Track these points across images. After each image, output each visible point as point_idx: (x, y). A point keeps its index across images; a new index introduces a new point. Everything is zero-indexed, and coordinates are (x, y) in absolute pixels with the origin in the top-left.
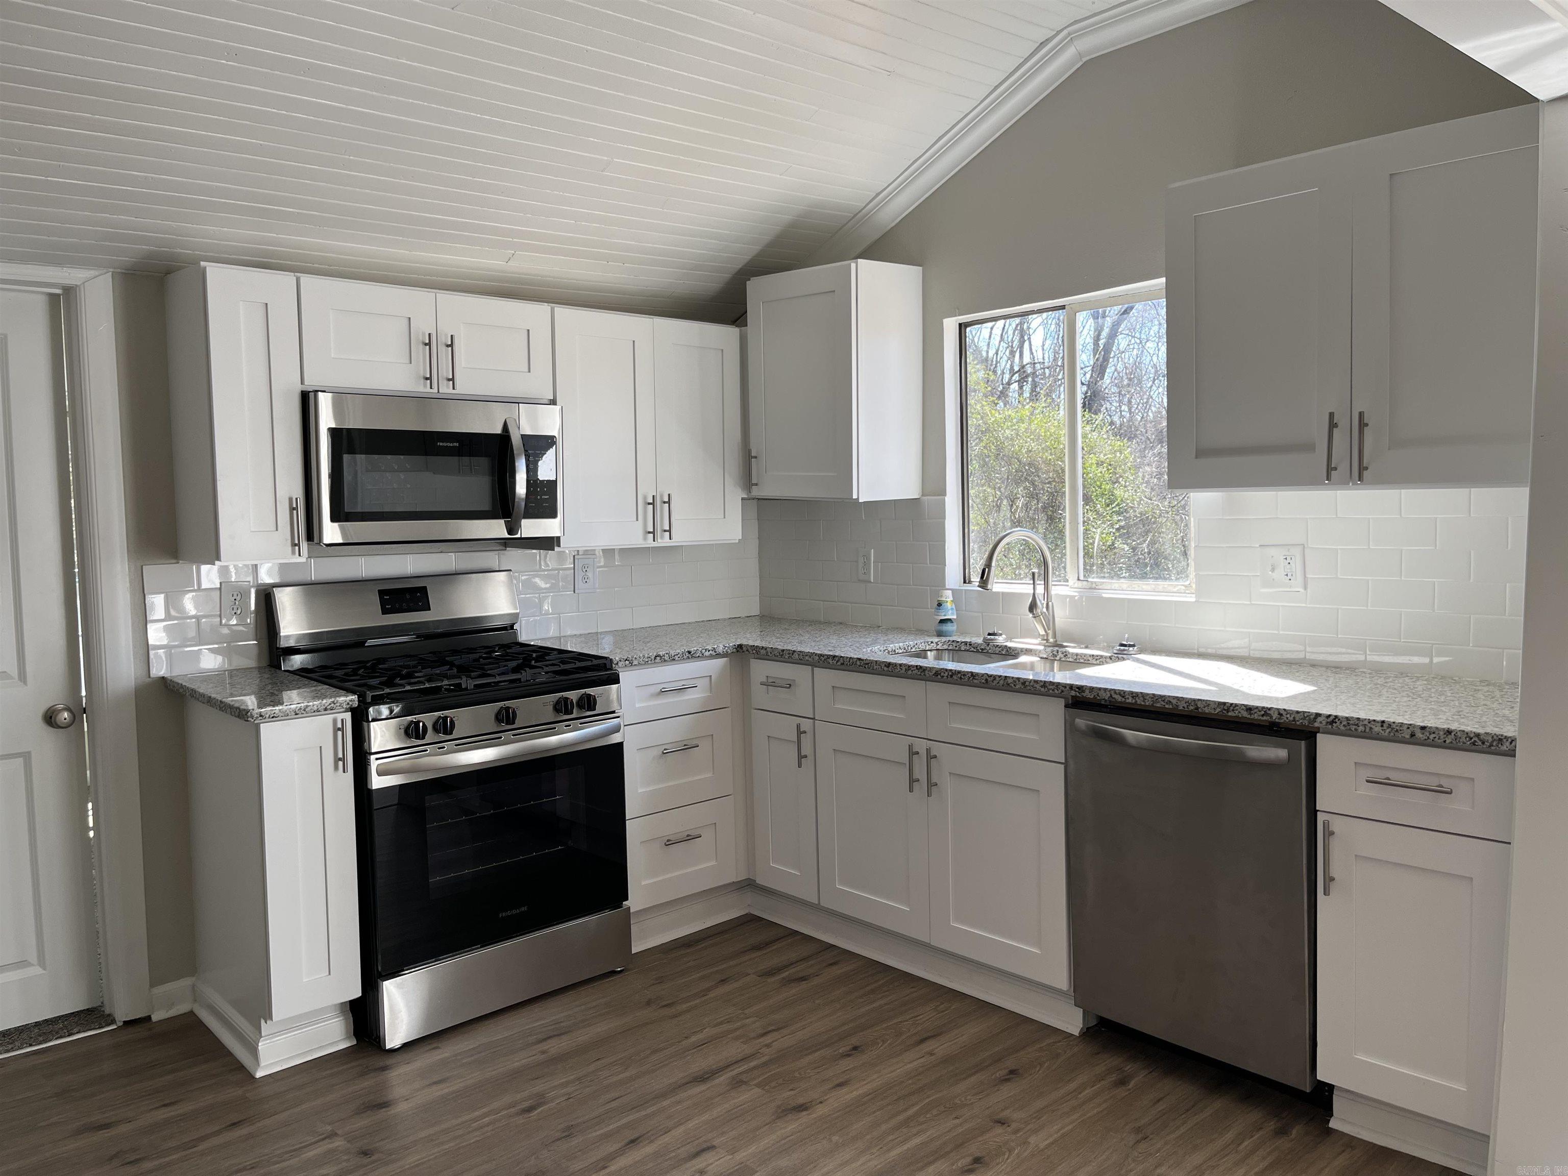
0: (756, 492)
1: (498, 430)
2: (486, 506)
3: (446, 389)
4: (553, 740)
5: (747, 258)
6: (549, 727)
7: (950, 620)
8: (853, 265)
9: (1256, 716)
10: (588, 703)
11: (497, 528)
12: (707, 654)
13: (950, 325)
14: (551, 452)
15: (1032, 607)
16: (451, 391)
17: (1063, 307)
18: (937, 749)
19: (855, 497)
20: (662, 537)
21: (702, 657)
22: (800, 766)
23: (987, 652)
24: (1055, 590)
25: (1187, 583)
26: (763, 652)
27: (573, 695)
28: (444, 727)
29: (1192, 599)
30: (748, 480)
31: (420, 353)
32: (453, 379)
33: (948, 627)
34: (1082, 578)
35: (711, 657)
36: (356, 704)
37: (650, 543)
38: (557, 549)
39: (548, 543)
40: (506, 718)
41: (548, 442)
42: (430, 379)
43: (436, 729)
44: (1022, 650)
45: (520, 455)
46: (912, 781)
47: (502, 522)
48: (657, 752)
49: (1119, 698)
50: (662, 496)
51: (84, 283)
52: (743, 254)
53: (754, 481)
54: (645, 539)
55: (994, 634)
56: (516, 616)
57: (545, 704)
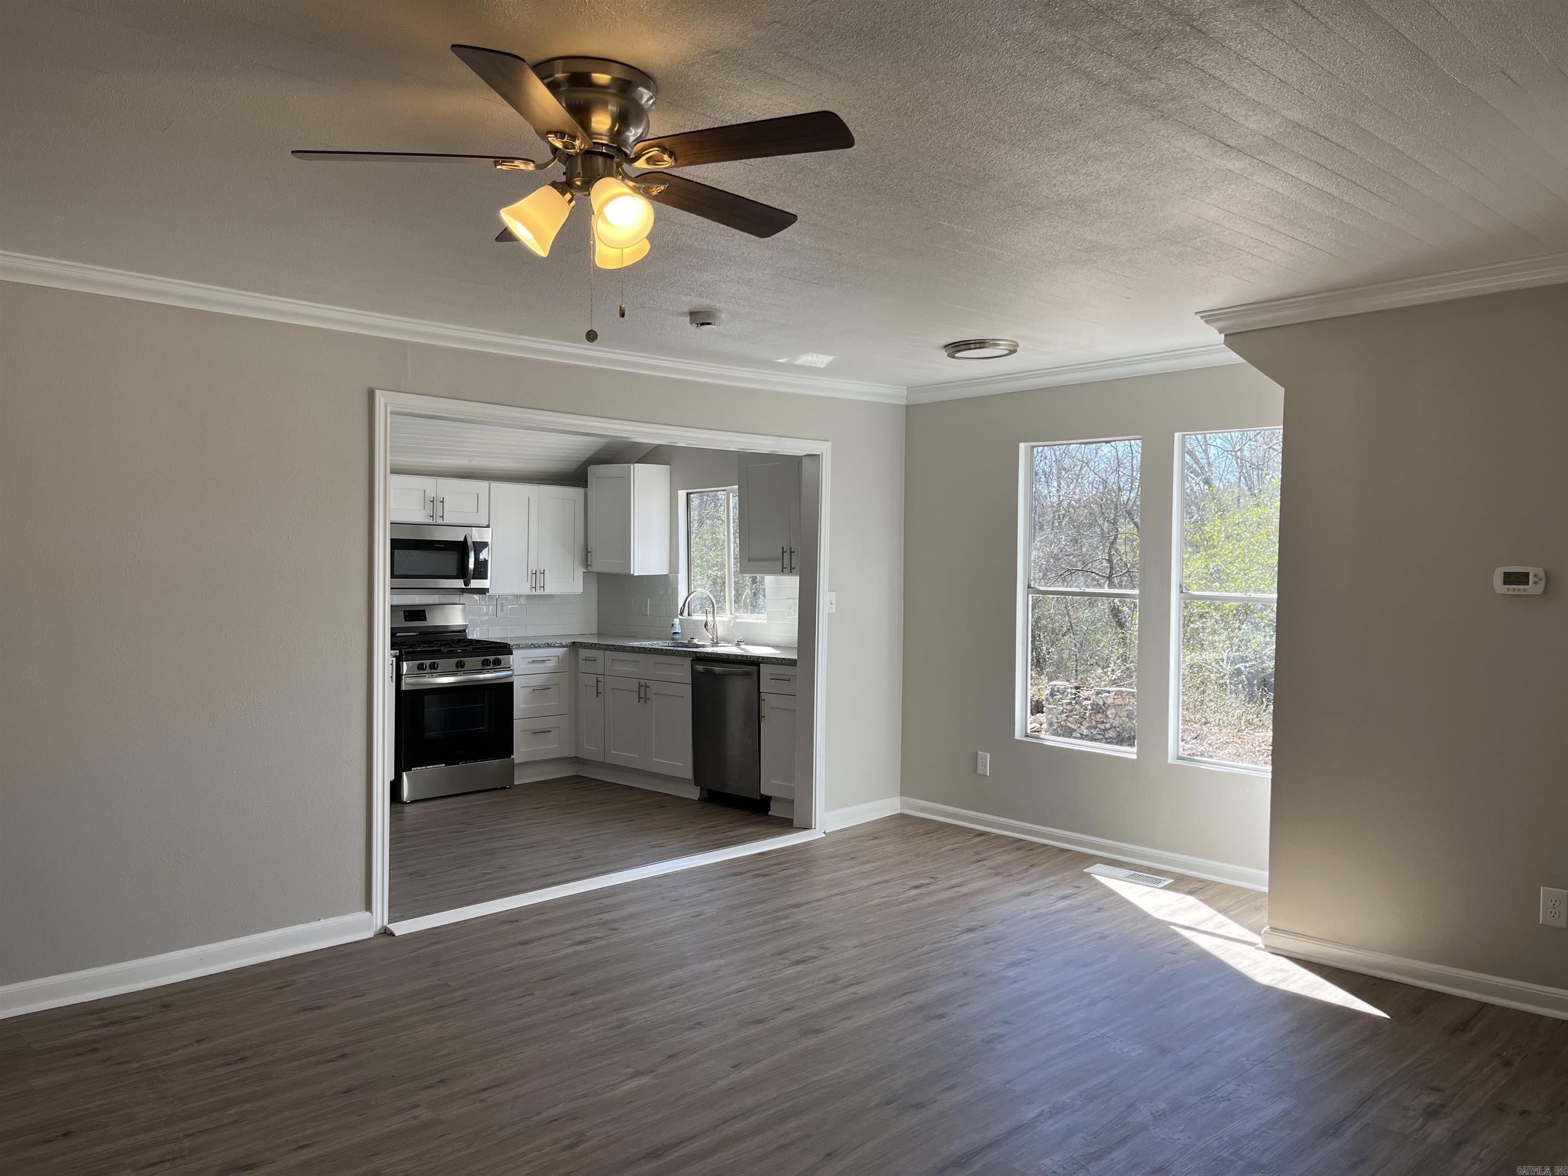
0: (590, 569)
1: (462, 540)
2: (454, 573)
3: (440, 521)
4: (481, 676)
5: (588, 456)
6: (480, 672)
7: (678, 633)
8: (632, 467)
9: (744, 659)
10: (497, 662)
11: (459, 583)
12: (557, 645)
13: (682, 494)
14: (486, 550)
15: (706, 625)
16: (441, 521)
17: (725, 490)
18: (649, 683)
19: (632, 573)
20: (540, 590)
21: (555, 647)
22: (597, 697)
24: (717, 619)
25: (765, 615)
26: (584, 644)
27: (491, 658)
28: (433, 666)
29: (765, 622)
30: (586, 563)
31: (429, 505)
32: (443, 517)
33: (677, 636)
34: (733, 613)
35: (559, 647)
36: (398, 654)
37: (533, 593)
38: (487, 594)
39: (483, 591)
40: (460, 665)
41: (485, 545)
42: (433, 516)
43: (430, 668)
44: (702, 645)
45: (471, 550)
46: (640, 698)
47: (462, 580)
48: (530, 689)
49: (707, 655)
50: (540, 570)
52: (587, 455)
53: (589, 564)
54: (531, 590)
55: (693, 638)
56: (466, 626)
57: (478, 661)
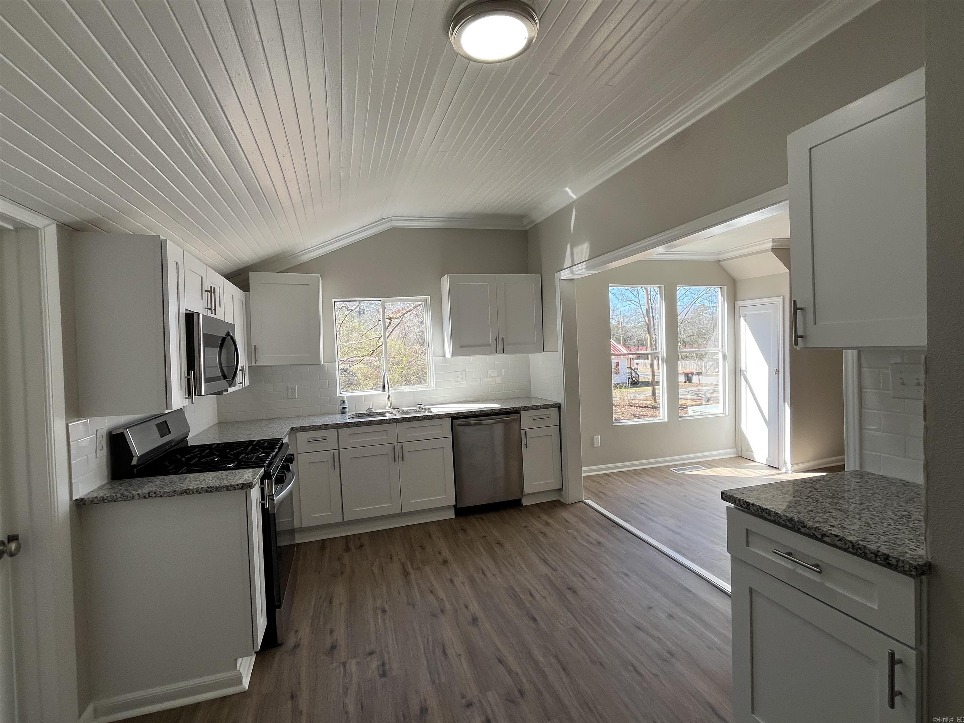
0: (257, 364)
3: (213, 314)
7: (346, 407)
9: (507, 411)
15: (389, 397)
23: (371, 415)
25: (427, 385)
26: (308, 428)
32: (215, 310)
33: (346, 410)
44: (386, 412)
47: (226, 381)
49: (470, 414)
51: (44, 227)
55: (369, 409)
